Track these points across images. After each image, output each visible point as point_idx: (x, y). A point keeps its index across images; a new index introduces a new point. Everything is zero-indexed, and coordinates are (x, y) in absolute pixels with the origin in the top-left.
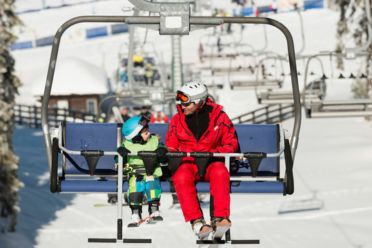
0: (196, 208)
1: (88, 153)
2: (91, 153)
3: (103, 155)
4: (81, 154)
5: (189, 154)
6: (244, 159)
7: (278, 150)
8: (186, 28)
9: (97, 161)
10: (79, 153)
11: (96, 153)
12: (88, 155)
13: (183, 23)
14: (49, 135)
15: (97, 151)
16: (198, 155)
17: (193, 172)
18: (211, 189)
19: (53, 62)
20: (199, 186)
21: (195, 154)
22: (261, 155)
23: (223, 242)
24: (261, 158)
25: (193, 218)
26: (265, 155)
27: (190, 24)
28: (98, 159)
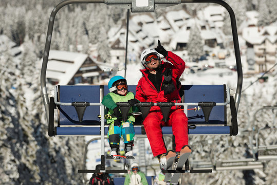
0: (162, 146)
1: (78, 104)
2: (80, 104)
3: (89, 105)
4: (72, 105)
5: (155, 104)
6: (199, 108)
7: (225, 101)
8: (152, 7)
9: (85, 110)
10: (70, 104)
11: (83, 104)
12: (78, 106)
13: (149, 3)
14: (47, 95)
15: (84, 102)
16: (163, 104)
17: (159, 118)
18: (173, 130)
19: (49, 36)
20: (164, 129)
21: (161, 104)
22: (212, 104)
23: (183, 172)
24: (212, 107)
25: (160, 153)
26: (215, 104)
27: (155, 4)
28: (86, 108)
